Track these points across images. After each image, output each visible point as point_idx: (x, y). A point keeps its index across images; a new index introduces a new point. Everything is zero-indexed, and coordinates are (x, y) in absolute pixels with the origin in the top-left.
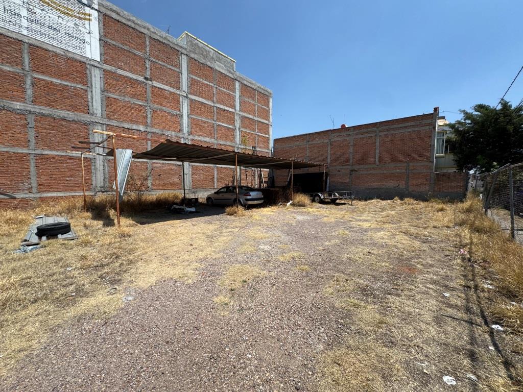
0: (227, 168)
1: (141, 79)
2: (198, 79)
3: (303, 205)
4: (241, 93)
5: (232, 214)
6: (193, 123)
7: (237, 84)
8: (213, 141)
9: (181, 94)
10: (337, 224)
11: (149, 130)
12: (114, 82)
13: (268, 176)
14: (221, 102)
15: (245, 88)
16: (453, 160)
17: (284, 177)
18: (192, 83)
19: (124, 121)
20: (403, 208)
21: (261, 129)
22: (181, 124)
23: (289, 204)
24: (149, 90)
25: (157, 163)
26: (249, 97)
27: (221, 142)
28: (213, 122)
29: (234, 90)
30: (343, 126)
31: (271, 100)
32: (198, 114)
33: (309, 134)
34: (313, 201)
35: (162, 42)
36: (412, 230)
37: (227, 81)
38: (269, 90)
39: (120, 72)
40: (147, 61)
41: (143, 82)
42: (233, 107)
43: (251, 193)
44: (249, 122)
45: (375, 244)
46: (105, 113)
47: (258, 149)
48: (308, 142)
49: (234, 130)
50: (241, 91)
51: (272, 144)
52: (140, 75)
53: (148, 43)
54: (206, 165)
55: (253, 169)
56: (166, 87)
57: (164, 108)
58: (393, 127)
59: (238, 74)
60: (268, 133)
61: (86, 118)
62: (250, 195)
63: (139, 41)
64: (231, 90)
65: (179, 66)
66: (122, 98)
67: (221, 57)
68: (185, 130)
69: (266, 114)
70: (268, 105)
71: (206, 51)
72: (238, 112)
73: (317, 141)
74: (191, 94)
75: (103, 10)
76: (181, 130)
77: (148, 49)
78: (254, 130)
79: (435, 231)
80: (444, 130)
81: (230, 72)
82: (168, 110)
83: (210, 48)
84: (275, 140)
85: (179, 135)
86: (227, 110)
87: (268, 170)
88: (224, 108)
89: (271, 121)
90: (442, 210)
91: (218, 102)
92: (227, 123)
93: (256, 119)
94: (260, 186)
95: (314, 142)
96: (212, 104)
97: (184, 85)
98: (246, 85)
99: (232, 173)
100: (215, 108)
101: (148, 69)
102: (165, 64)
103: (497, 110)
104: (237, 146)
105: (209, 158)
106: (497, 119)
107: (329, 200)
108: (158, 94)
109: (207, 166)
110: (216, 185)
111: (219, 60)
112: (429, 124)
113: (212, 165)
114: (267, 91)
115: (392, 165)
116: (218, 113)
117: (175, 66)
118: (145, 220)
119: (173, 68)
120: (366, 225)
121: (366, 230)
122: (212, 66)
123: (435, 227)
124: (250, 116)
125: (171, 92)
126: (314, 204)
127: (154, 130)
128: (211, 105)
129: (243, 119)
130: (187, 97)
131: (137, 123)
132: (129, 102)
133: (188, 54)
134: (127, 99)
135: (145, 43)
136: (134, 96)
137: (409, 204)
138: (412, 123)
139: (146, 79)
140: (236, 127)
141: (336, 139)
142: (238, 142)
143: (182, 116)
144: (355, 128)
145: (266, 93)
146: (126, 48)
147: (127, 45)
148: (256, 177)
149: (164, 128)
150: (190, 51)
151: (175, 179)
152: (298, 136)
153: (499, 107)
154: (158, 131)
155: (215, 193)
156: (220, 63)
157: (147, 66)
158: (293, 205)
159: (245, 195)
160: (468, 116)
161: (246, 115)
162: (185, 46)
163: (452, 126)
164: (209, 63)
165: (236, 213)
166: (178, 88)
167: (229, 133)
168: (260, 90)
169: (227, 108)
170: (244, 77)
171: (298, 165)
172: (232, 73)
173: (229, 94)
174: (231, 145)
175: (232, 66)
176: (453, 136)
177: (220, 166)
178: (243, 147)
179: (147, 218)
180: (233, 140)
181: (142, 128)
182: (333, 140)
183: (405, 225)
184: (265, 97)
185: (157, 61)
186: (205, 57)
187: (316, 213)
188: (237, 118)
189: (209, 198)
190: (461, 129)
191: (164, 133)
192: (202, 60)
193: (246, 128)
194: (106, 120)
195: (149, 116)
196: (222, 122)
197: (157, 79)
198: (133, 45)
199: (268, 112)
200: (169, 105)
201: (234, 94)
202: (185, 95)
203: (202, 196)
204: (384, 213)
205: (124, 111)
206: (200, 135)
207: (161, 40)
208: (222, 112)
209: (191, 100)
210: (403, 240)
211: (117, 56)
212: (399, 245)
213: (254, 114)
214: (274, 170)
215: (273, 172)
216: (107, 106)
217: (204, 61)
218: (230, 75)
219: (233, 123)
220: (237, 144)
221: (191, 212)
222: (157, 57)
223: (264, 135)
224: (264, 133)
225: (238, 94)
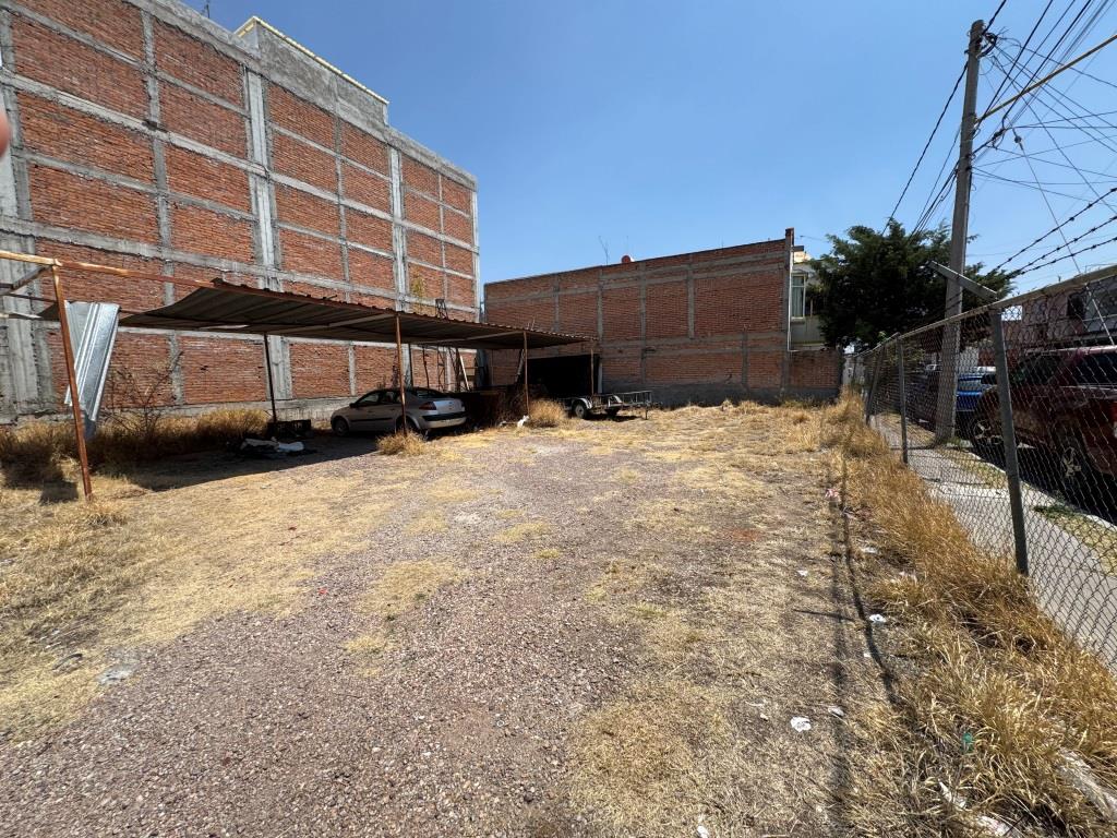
0: (379, 350)
1: (136, 124)
2: (295, 136)
3: (551, 425)
4: (405, 178)
5: (393, 452)
6: (287, 242)
7: (394, 156)
8: (341, 285)
9: (250, 169)
10: (618, 458)
11: (166, 254)
12: (54, 127)
13: (476, 364)
14: (358, 196)
15: (412, 166)
16: (819, 328)
17: (510, 366)
18: (278, 146)
19: (87, 231)
20: (738, 420)
21: (453, 262)
22: (255, 245)
23: (521, 422)
24: (160, 154)
25: (195, 339)
26: (423, 189)
27: (363, 290)
28: (339, 241)
29: (386, 170)
30: (626, 259)
31: (474, 197)
32: (299, 221)
33: (559, 274)
34: (571, 414)
35: (190, 36)
36: (753, 460)
37: (369, 147)
38: (469, 175)
39: (67, 99)
40: (150, 80)
41: (141, 133)
42: (388, 208)
43: (437, 404)
44: (427, 245)
45: (686, 493)
46: (27, 206)
47: (449, 306)
48: (559, 290)
49: (391, 262)
50: (405, 172)
51: (480, 295)
52: (130, 114)
53: (148, 33)
54: (326, 342)
55: (441, 349)
56: (210, 151)
57: (206, 202)
58: (717, 263)
59: (394, 132)
60: (471, 271)
62: (435, 408)
63: (120, 23)
64: (380, 170)
65: (241, 100)
66: (83, 170)
67: (351, 89)
68: (268, 258)
69: (465, 228)
70: (468, 209)
71: (312, 70)
72: (400, 221)
73: (577, 290)
74: (279, 171)
76: (256, 258)
77: (149, 49)
78: (438, 263)
79: (790, 460)
80: (803, 273)
81: (374, 126)
82: (219, 208)
83: (322, 64)
84: (488, 287)
85: (253, 269)
86: (373, 216)
87: (475, 351)
88: (364, 210)
89: (477, 243)
90: (802, 420)
91: (348, 195)
92: (374, 244)
93: (442, 237)
94: (458, 386)
95: (569, 292)
96: (335, 199)
97: (257, 149)
98: (415, 160)
99: (390, 360)
100: (342, 209)
101: (155, 101)
102: (203, 93)
103: (883, 239)
104: (401, 298)
105: (332, 325)
106: (884, 254)
107: (604, 412)
108: (187, 166)
109: (328, 346)
110: (353, 387)
111: (347, 96)
112: (778, 261)
113: (342, 342)
114: (465, 178)
115: (718, 338)
116: (349, 220)
117: (232, 100)
118: (165, 479)
119: (226, 105)
120: (671, 457)
121: (672, 468)
122: (329, 107)
123: (789, 453)
124: (429, 232)
125: (224, 164)
126: (573, 420)
127: (179, 256)
128: (330, 202)
129: (411, 235)
130: (267, 178)
131: (131, 236)
132: (104, 181)
133: (265, 72)
134: (96, 174)
135: (139, 31)
136: (116, 166)
137: (748, 412)
138: (750, 258)
139: (151, 125)
140: (395, 254)
141: (613, 286)
142: (402, 290)
143: (256, 223)
144: (648, 263)
145: (463, 181)
146: (81, 37)
147: (85, 31)
148: (449, 368)
149: (210, 253)
150: (270, 67)
151: (248, 375)
152: (535, 278)
153: (887, 233)
154: (191, 259)
155: (352, 405)
156: (349, 101)
157: (151, 93)
158: (530, 424)
159: (421, 408)
160: (841, 247)
161: (420, 228)
162: (254, 53)
163: (815, 264)
164: (320, 101)
165: (402, 448)
166: (243, 154)
167: (380, 269)
168: (449, 174)
169: (371, 211)
170: (411, 141)
171: (537, 341)
172: (379, 130)
173: (375, 179)
174: (386, 295)
175: (381, 113)
176: (817, 283)
177: (362, 343)
178: (414, 300)
179: (173, 473)
180: (391, 284)
181: (145, 250)
182: (606, 287)
183: (740, 453)
184: (461, 191)
185: (179, 82)
186: (311, 84)
187: (578, 439)
188: (396, 233)
189: (337, 419)
190: (830, 271)
191: (209, 263)
192: (303, 92)
193: (419, 258)
194: (34, 224)
195: (164, 219)
196: (362, 243)
197: (181, 128)
198: (102, 33)
199: (468, 223)
200: (219, 194)
201: (386, 178)
202: (263, 174)
203: (320, 414)
204: (706, 433)
205: (90, 205)
206: (308, 272)
207: (188, 29)
208: (360, 220)
209: (280, 187)
210: (737, 479)
211: (57, 57)
212: (730, 491)
213: (436, 227)
214: (488, 351)
215: (485, 356)
216: (34, 188)
217: (309, 94)
218: (376, 134)
219: (389, 247)
220: (401, 294)
221: (292, 454)
222: (179, 72)
223: (462, 275)
224: (462, 269)
225: (396, 180)
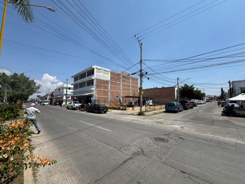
1: (115, 82)
2: (124, 79)
6: (123, 89)
7: (131, 78)
8: (126, 92)
11: (116, 91)
12: (112, 83)
18: (122, 80)
22: (121, 89)
23: (144, 106)
26: (133, 81)
27: (128, 92)
28: (126, 88)
29: (130, 80)
30: (157, 87)
32: (123, 87)
35: (118, 74)
37: (129, 78)
39: (113, 81)
42: (130, 84)
47: (135, 93)
55: (134, 98)
61: (108, 90)
62: (137, 104)
63: (115, 75)
65: (120, 78)
66: (112, 86)
67: (128, 73)
68: (121, 90)
70: (137, 82)
74: (122, 83)
75: (111, 72)
78: (134, 88)
81: (129, 76)
89: (138, 85)
91: (127, 83)
95: (150, 91)
102: (118, 78)
108: (117, 84)
115: (167, 97)
124: (134, 85)
125: (119, 83)
129: (132, 86)
131: (114, 90)
133: (122, 75)
136: (114, 85)
140: (130, 88)
141: (155, 91)
143: (121, 87)
149: (118, 90)
157: (116, 79)
161: (133, 85)
162: (121, 73)
164: (125, 75)
168: (136, 78)
178: (132, 93)
180: (130, 91)
188: (131, 86)
194: (110, 90)
196: (128, 88)
197: (117, 81)
200: (119, 86)
205: (113, 88)
208: (128, 85)
211: (112, 79)
213: (134, 84)
216: (111, 88)
224: (137, 89)
225: (131, 80)
